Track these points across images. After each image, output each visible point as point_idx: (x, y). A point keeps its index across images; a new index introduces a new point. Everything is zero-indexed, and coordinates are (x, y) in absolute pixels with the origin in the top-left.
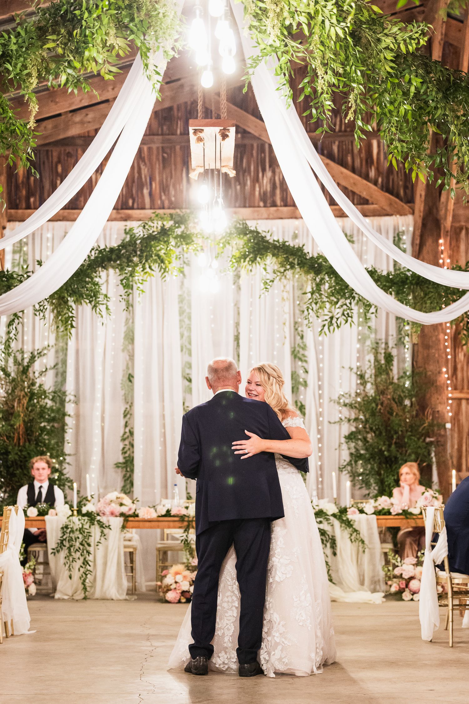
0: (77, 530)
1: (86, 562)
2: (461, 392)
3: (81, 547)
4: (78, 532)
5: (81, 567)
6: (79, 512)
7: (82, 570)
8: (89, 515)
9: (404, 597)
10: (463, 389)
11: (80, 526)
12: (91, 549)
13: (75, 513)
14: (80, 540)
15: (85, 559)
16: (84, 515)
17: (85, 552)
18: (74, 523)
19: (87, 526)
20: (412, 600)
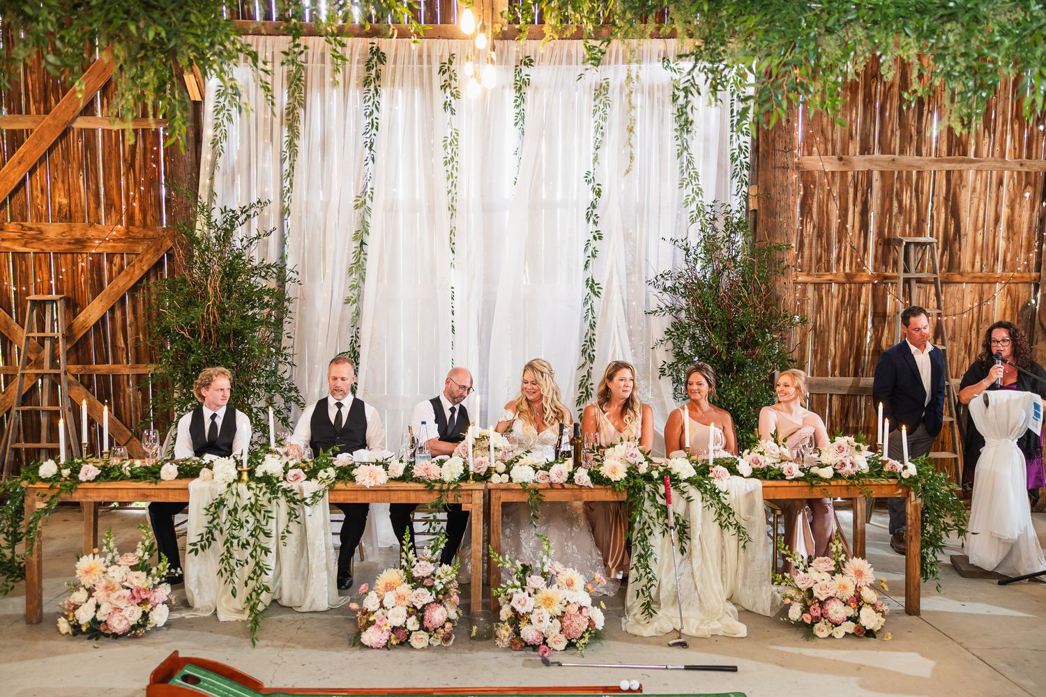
0: (245, 508)
1: (260, 569)
2: (808, 275)
3: (252, 541)
4: (247, 512)
5: (250, 578)
6: (251, 473)
7: (252, 584)
8: (268, 479)
9: (818, 633)
10: (810, 270)
11: (253, 501)
12: (271, 544)
13: (245, 476)
14: (250, 526)
15: (257, 564)
16: (259, 480)
17: (259, 549)
18: (238, 495)
19: (263, 500)
20: (831, 636)
